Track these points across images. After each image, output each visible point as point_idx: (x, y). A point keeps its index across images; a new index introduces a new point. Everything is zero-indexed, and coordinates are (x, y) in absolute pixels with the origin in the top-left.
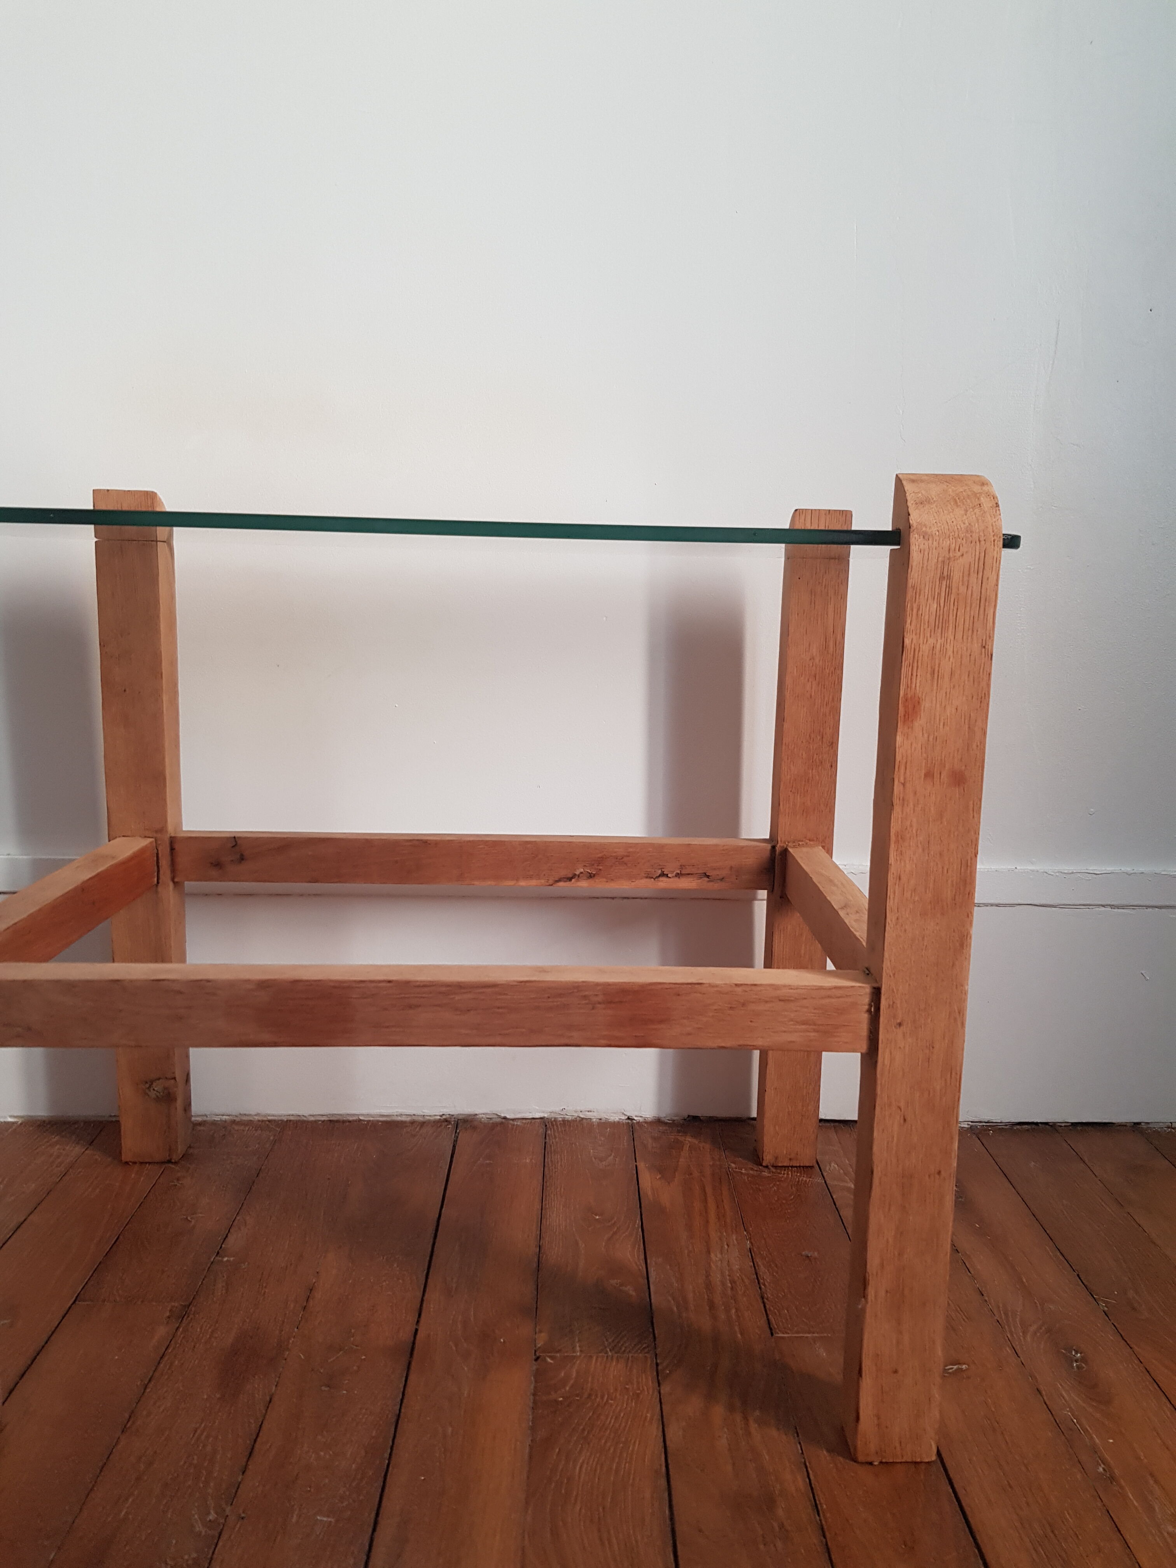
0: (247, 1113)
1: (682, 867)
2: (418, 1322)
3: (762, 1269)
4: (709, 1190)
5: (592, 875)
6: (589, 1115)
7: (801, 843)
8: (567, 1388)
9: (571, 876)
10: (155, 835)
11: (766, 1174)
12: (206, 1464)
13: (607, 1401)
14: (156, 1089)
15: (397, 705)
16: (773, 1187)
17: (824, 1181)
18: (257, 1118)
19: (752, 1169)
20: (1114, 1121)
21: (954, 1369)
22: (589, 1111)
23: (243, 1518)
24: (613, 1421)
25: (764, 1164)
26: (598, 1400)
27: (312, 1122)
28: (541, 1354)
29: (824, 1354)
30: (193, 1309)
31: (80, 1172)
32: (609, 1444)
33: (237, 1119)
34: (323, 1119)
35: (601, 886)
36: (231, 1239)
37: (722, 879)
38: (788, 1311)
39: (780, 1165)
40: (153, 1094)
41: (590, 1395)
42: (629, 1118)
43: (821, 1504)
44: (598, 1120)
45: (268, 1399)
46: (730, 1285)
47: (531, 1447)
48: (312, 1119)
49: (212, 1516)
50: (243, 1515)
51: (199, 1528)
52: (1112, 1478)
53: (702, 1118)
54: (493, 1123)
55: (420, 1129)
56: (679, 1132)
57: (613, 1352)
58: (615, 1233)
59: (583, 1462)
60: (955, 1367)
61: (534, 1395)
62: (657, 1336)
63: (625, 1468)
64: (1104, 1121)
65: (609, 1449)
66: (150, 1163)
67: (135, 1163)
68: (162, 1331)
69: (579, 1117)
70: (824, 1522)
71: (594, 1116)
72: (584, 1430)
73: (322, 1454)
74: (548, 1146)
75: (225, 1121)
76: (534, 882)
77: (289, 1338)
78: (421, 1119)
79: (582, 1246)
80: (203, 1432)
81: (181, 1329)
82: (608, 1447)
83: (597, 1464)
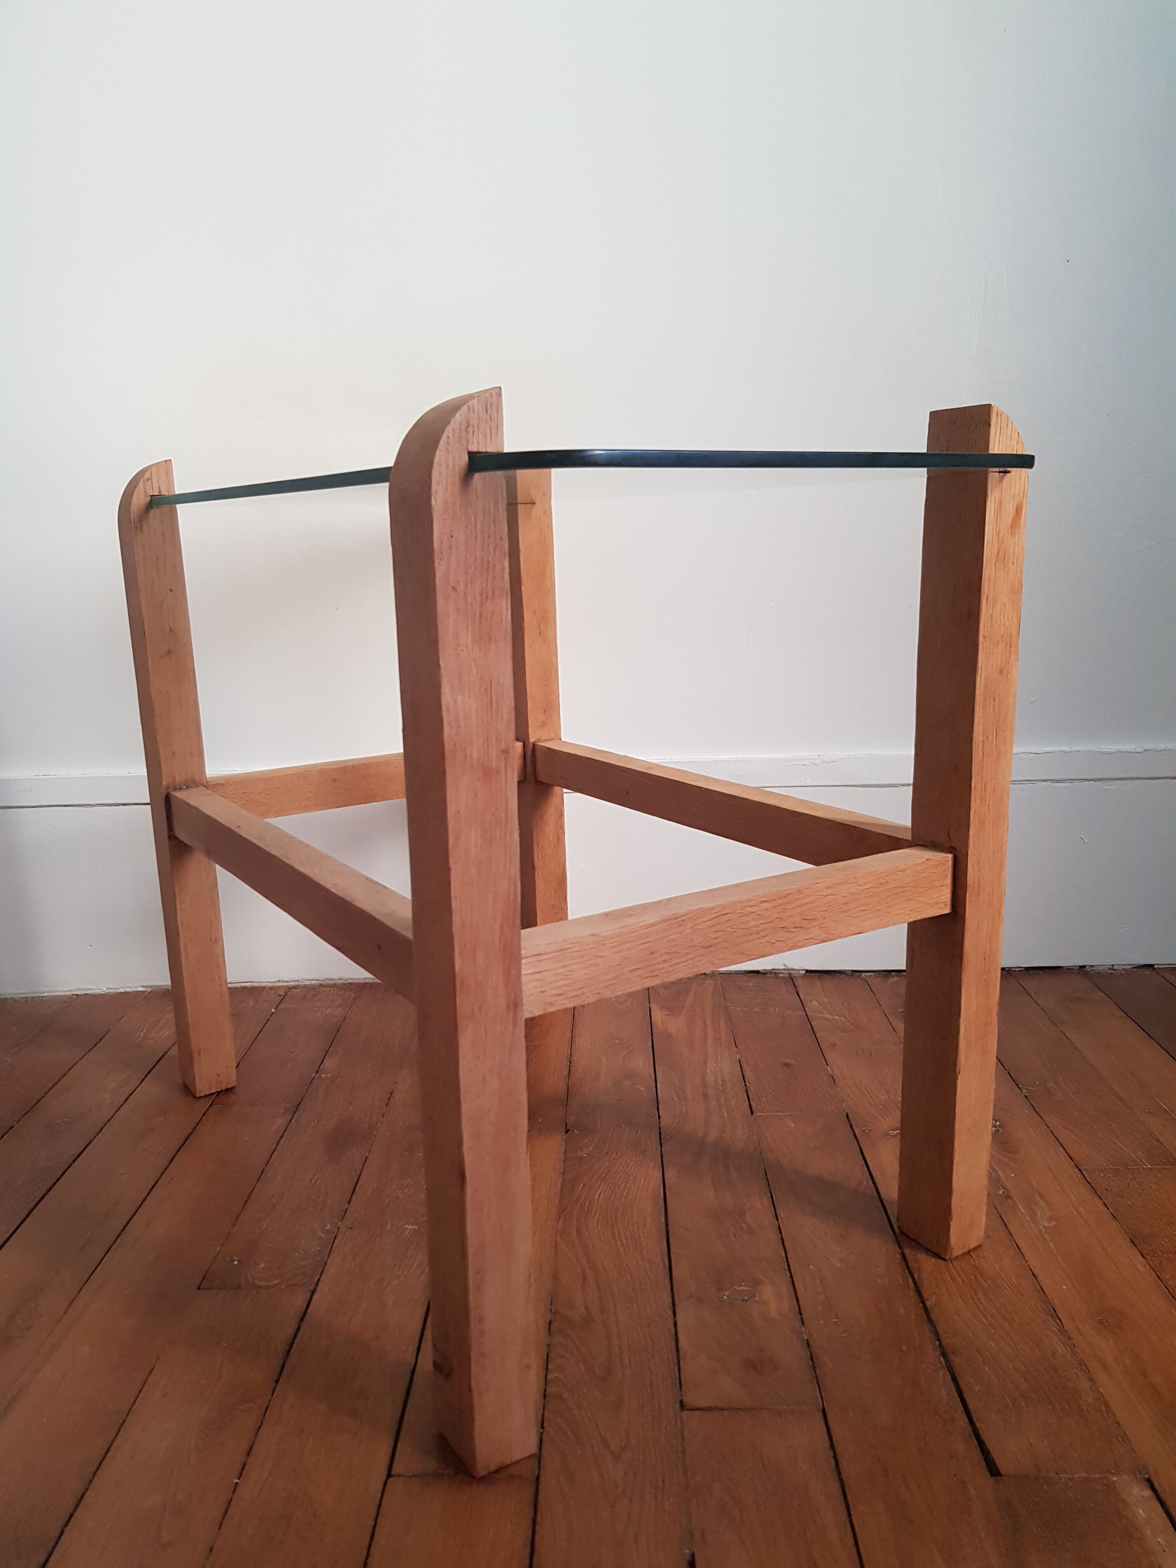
3: (748, 1074)
4: (709, 1022)
8: (590, 1149)
11: (758, 1009)
12: (321, 1199)
13: (620, 1156)
16: (762, 1018)
17: (805, 1014)
18: (340, 982)
19: (747, 1007)
20: (1062, 966)
21: (891, 1134)
23: (351, 1228)
24: (624, 1168)
26: (614, 1155)
28: (570, 1129)
29: (792, 1126)
30: (302, 1107)
32: (620, 1181)
33: (324, 983)
36: (327, 1063)
38: (766, 1098)
41: (608, 1153)
43: (779, 1213)
45: (364, 1159)
46: (721, 1083)
47: (562, 1184)
49: (328, 1227)
50: (351, 1226)
51: (320, 1234)
52: (1008, 1197)
53: (708, 974)
57: (627, 1127)
58: (631, 1052)
59: (601, 1192)
60: (893, 1132)
61: (565, 1153)
62: (661, 1115)
63: (632, 1195)
64: (1053, 965)
65: (622, 1184)
68: (280, 1122)
70: (781, 1225)
72: (602, 1173)
75: (315, 985)
77: (377, 1123)
79: (604, 1060)
80: (317, 1180)
81: (294, 1121)
82: (619, 1184)
83: (612, 1192)
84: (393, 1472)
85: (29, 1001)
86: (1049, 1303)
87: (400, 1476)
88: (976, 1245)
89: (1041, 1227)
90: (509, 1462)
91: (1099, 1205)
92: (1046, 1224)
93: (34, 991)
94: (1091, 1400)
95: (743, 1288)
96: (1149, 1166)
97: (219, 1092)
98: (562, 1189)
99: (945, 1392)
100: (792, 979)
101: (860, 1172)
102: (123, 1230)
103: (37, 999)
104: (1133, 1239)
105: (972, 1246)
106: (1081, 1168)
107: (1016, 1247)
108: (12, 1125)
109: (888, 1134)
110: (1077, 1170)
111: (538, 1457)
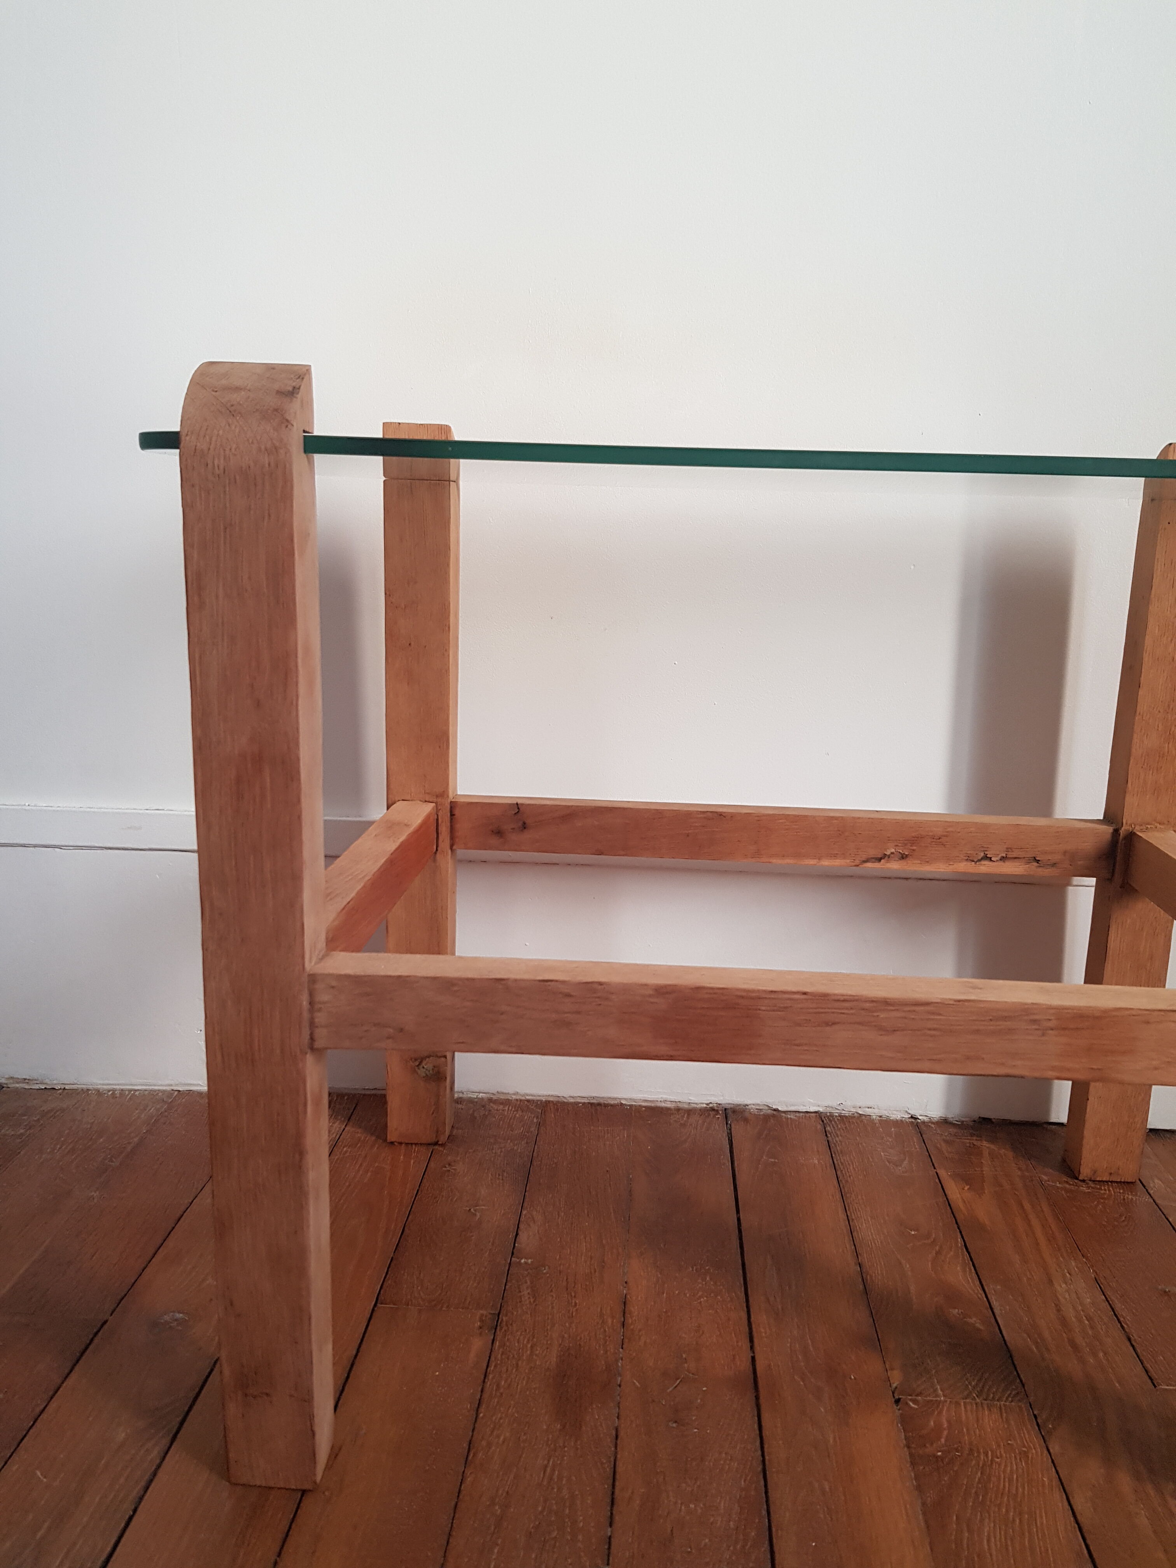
0: (505, 1091)
1: (1008, 849)
2: (752, 1347)
3: (1118, 1306)
5: (905, 856)
6: (868, 1111)
7: (1149, 827)
8: (943, 1440)
9: (880, 857)
10: (435, 800)
11: (1084, 1189)
12: (567, 1511)
13: (993, 1459)
14: (425, 1067)
15: (676, 663)
16: (1096, 1205)
17: (1152, 1201)
18: (514, 1097)
19: (1067, 1182)
22: (869, 1108)
24: (1007, 1484)
25: (1081, 1178)
26: (982, 1457)
27: (571, 1103)
28: (900, 1397)
30: (505, 1318)
31: (346, 1152)
32: (1011, 1514)
33: (494, 1097)
34: (583, 1101)
35: (913, 867)
36: (523, 1237)
37: (1054, 865)
38: (1163, 1357)
39: (1098, 1179)
40: (422, 1072)
41: (971, 1450)
42: (912, 1117)
44: (879, 1117)
45: (614, 1433)
46: (1087, 1322)
47: (924, 1514)
48: (572, 1100)
53: (994, 1120)
54: (764, 1115)
55: (688, 1118)
56: (972, 1135)
57: (981, 1399)
58: (939, 1253)
59: (989, 1536)
61: (908, 1447)
62: (1024, 1380)
63: (1039, 1545)
65: (1014, 1520)
66: (416, 1144)
67: (401, 1143)
68: (478, 1344)
69: (858, 1113)
71: (874, 1113)
72: (977, 1494)
73: (692, 1506)
74: (832, 1145)
75: (482, 1099)
76: (837, 862)
77: (617, 1361)
78: (686, 1106)
79: (907, 1266)
80: (553, 1470)
81: (497, 1342)
82: (1011, 1519)
83: (1006, 1539)
85: (118, 1095)
93: (124, 1081)
98: (926, 1522)
103: (127, 1092)
108: (105, 1319)
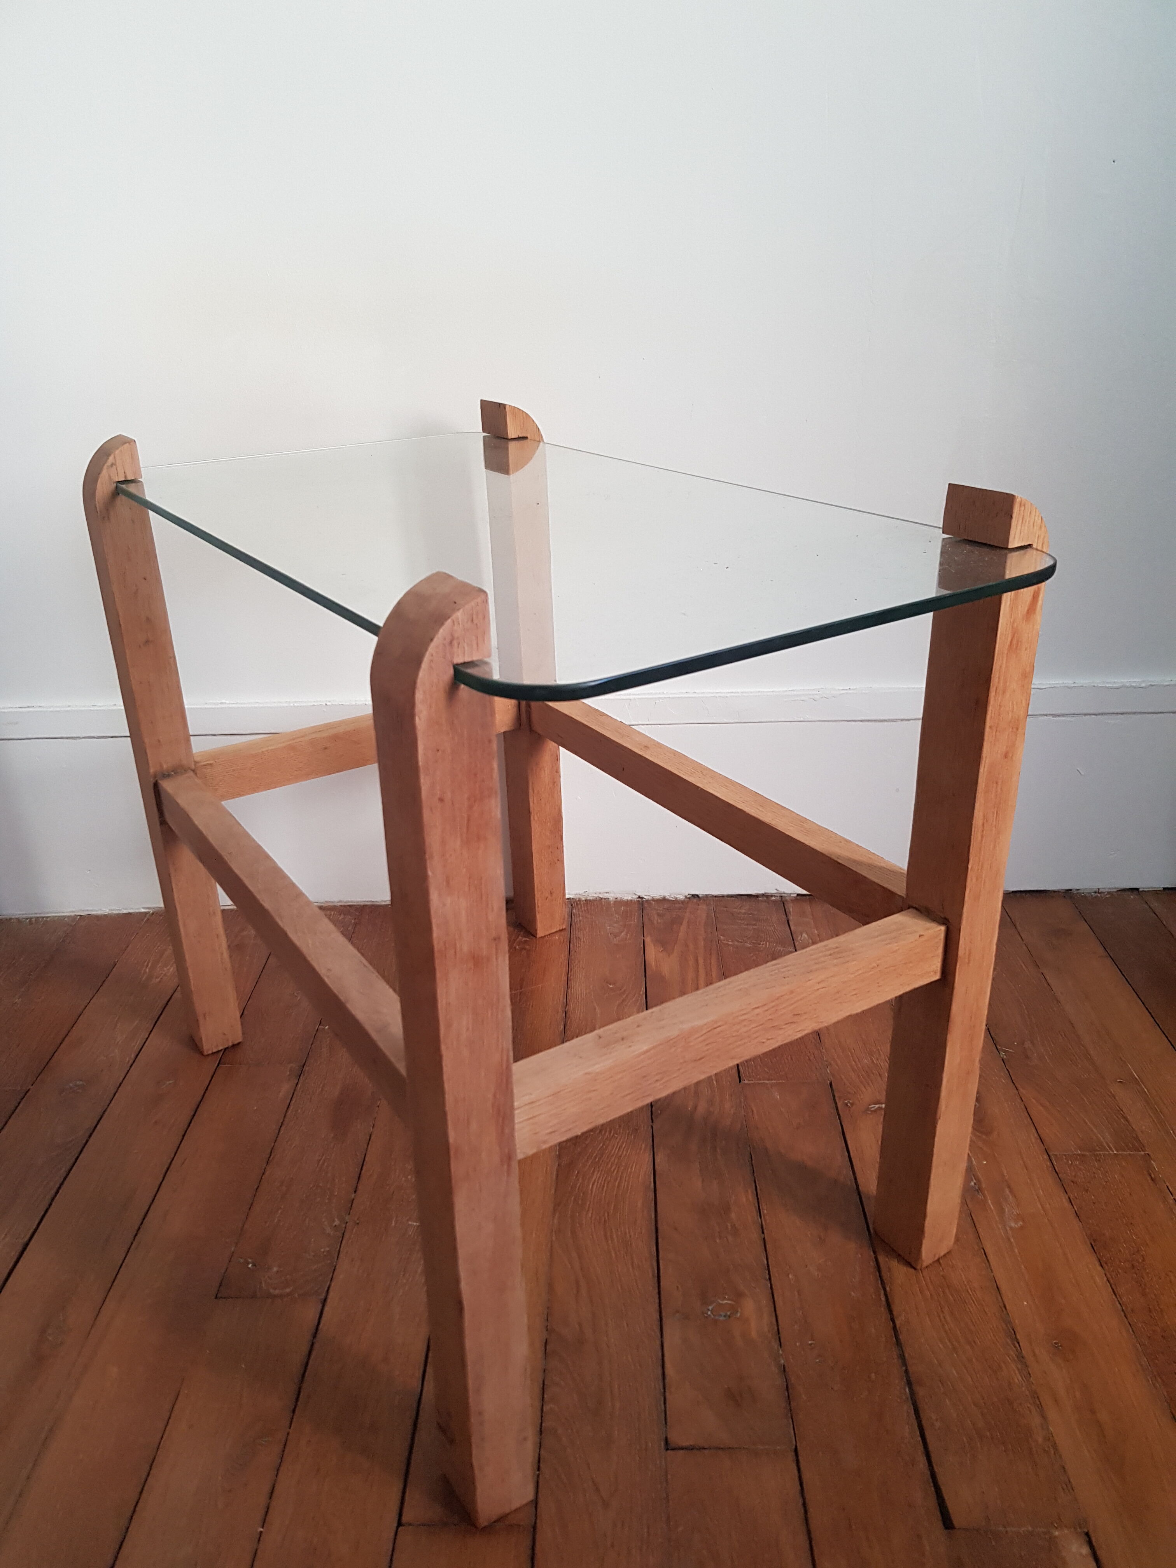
4: (701, 961)
6: (606, 896)
12: (329, 1186)
13: (613, 1135)
16: (753, 956)
21: (875, 1108)
22: (607, 892)
23: (358, 1224)
24: (617, 1150)
26: (607, 1134)
29: (778, 1097)
30: (307, 1069)
32: (613, 1168)
42: (640, 897)
43: (763, 1209)
44: (614, 900)
45: (368, 1137)
49: (337, 1222)
50: (358, 1222)
51: (328, 1230)
52: (980, 1191)
53: (700, 896)
56: (681, 908)
58: (624, 1001)
59: (595, 1181)
60: (877, 1106)
63: (624, 1185)
64: (1041, 888)
65: (614, 1170)
68: (286, 1088)
69: (599, 897)
70: (763, 1220)
71: (611, 896)
72: (595, 1157)
74: (573, 924)
79: (598, 1011)
80: (323, 1164)
81: (299, 1085)
82: (612, 1170)
83: (605, 1180)
84: (404, 1519)
85: (34, 922)
86: (1010, 1322)
87: (410, 1525)
88: (946, 1252)
89: (1008, 1229)
90: (508, 1511)
91: (1064, 1200)
92: (1013, 1225)
93: (37, 912)
94: (1040, 1440)
95: (726, 1302)
96: (1115, 1152)
97: (226, 1049)
98: (557, 1176)
99: (907, 1430)
100: (784, 903)
101: (840, 1158)
102: (142, 1223)
103: (41, 919)
104: (1093, 1243)
105: (942, 1254)
106: (1050, 1154)
107: (983, 1252)
108: (28, 1088)
109: (868, 1109)
110: (1046, 1157)
111: (535, 1503)
